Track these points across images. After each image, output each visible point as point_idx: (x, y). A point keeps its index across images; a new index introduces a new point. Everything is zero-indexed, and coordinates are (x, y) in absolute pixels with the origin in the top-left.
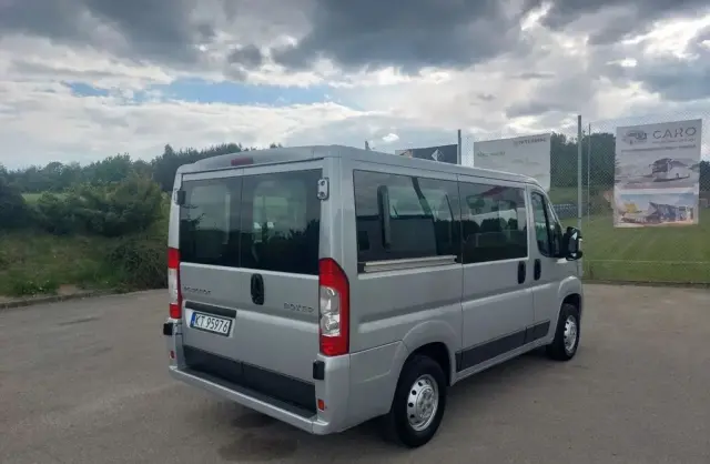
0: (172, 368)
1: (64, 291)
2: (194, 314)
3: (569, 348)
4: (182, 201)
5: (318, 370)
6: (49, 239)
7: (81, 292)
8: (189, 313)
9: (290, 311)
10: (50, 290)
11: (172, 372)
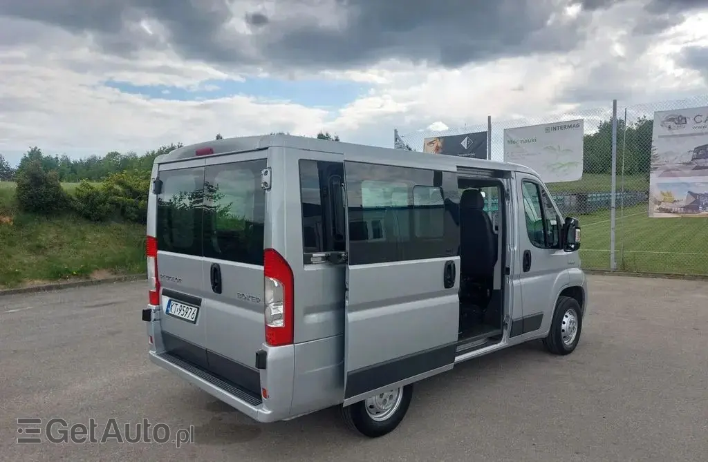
0: (151, 352)
1: (97, 276)
2: (170, 301)
3: (568, 343)
4: (158, 190)
5: (261, 358)
6: (85, 226)
7: (114, 277)
8: (165, 300)
9: (242, 301)
10: (83, 275)
11: (151, 357)
